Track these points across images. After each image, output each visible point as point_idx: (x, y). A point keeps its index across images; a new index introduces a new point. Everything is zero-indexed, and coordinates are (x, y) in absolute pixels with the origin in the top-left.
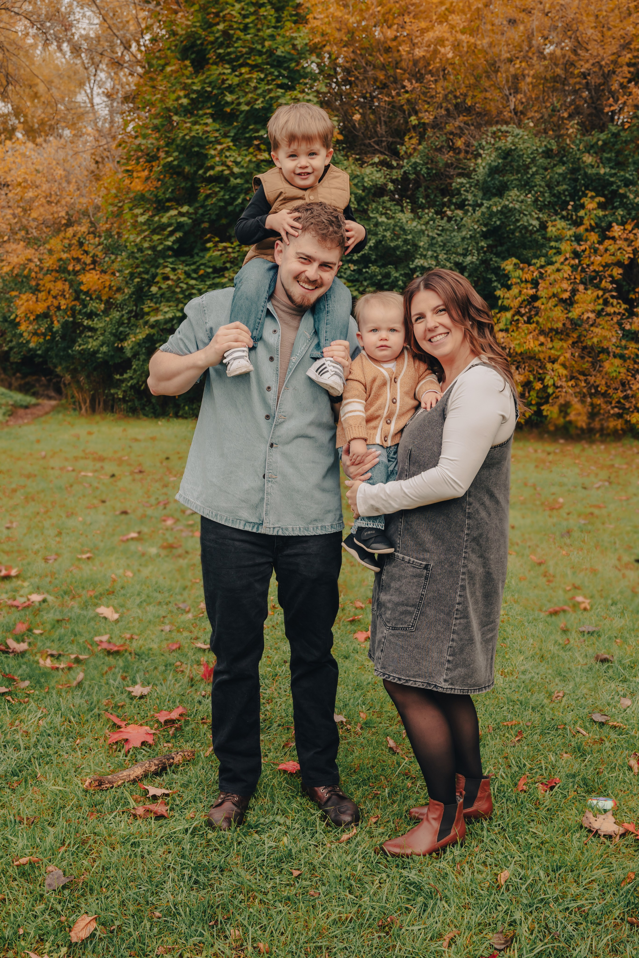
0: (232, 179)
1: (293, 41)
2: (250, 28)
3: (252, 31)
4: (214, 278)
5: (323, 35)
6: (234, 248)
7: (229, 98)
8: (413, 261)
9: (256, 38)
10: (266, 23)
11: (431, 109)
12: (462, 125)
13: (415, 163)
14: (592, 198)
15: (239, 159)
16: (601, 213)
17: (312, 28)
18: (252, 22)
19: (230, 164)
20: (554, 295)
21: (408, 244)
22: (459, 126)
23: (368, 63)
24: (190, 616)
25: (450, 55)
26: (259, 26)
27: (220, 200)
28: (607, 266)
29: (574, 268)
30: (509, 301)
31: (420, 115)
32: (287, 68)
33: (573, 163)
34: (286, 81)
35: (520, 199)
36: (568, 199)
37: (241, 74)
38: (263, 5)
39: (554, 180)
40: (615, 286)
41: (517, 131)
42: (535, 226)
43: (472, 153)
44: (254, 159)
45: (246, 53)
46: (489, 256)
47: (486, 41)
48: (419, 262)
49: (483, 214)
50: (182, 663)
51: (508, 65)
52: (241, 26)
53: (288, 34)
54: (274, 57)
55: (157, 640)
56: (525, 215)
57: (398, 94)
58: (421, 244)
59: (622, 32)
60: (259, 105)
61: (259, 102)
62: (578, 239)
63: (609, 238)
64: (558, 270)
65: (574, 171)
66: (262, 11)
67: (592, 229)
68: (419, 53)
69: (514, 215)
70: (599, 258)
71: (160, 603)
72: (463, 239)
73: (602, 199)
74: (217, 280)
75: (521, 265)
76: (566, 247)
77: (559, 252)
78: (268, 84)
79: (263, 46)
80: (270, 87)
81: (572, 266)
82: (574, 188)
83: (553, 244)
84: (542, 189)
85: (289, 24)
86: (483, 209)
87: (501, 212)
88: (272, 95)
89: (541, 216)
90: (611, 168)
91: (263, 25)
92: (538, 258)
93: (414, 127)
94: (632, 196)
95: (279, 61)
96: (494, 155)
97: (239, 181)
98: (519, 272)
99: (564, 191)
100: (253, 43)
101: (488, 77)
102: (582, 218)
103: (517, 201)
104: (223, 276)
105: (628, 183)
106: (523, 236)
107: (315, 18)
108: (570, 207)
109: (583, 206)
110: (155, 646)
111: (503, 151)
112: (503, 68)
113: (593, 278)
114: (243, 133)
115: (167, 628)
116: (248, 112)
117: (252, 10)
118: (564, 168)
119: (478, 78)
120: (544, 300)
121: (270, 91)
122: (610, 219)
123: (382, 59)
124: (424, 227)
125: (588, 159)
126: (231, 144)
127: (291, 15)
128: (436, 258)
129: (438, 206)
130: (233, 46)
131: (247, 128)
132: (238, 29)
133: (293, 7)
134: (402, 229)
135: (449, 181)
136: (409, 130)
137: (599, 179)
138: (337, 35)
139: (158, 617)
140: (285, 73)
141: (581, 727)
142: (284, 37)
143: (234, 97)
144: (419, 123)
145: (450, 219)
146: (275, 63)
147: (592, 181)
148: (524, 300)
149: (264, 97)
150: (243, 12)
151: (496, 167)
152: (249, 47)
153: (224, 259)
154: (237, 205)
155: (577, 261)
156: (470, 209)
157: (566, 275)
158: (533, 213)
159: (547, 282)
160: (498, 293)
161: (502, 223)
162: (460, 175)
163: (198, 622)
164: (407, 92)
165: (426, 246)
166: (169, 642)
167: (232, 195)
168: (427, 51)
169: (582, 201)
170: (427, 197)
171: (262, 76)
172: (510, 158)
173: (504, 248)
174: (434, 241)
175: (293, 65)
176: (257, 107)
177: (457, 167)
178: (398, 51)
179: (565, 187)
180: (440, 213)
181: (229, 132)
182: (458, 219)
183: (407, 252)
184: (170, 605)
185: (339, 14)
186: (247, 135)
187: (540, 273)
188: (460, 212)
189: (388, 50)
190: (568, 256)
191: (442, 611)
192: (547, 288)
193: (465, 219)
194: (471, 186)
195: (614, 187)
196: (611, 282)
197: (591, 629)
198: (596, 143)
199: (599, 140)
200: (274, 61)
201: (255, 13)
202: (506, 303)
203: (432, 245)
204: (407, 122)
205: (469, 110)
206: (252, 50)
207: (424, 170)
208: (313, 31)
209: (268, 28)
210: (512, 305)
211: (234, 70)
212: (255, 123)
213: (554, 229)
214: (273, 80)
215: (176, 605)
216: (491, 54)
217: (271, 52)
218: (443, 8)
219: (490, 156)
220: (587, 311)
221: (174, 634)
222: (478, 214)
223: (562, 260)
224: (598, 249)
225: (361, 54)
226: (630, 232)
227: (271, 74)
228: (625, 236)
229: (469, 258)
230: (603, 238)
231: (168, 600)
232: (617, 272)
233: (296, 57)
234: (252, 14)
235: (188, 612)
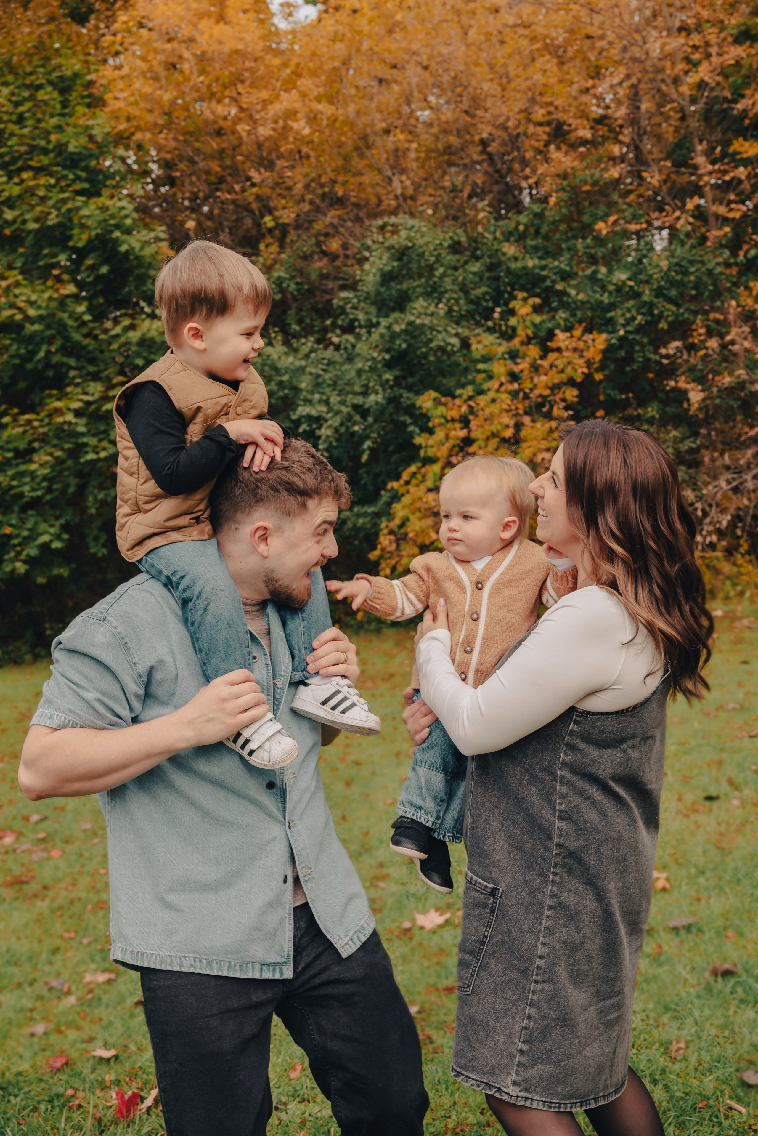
0: (28, 325)
1: (89, 132)
2: (26, 119)
3: (30, 122)
4: (17, 465)
5: (128, 119)
6: (41, 421)
7: (9, 215)
8: (294, 410)
9: (37, 132)
10: (49, 110)
11: (290, 204)
12: (335, 221)
13: (279, 278)
14: (525, 300)
15: (34, 297)
16: (537, 319)
17: (113, 112)
18: (29, 110)
19: (22, 305)
20: (494, 435)
21: (284, 388)
22: (332, 224)
23: (197, 151)
24: (72, 1000)
25: (307, 131)
26: (39, 116)
27: (12, 357)
28: (555, 388)
29: (514, 394)
30: (434, 449)
31: (277, 214)
32: (86, 169)
33: (489, 257)
34: (86, 185)
35: (429, 312)
36: (490, 304)
37: (22, 181)
38: (40, 87)
39: (467, 282)
40: (571, 412)
41: (411, 222)
42: (453, 346)
43: (354, 258)
44: (55, 295)
45: (26, 153)
46: (398, 391)
47: (351, 109)
48: (303, 410)
49: (382, 336)
50: (76, 1090)
51: (385, 137)
52: (14, 118)
53: (81, 122)
54: (65, 155)
55: (27, 1054)
56: (439, 332)
57: (243, 190)
58: (303, 385)
59: (529, 83)
60: (53, 220)
61: (53, 216)
62: (513, 356)
63: (553, 350)
64: (493, 401)
65: (491, 268)
66: (41, 95)
67: (528, 341)
68: (264, 132)
69: (424, 333)
70: (543, 378)
71: (19, 985)
72: (359, 372)
73: (537, 301)
74: (23, 468)
75: (443, 400)
76: (499, 368)
77: (490, 377)
78: (62, 190)
79: (49, 142)
80: (66, 195)
81: (510, 393)
82: (497, 289)
83: (481, 366)
84: (455, 296)
85: (81, 110)
86: (382, 330)
87: (405, 332)
88: (69, 205)
89: (460, 330)
90: (540, 258)
91: (44, 113)
92: (463, 386)
93: (270, 231)
94: (573, 292)
95: (72, 160)
96: (386, 256)
97: (36, 327)
98: (441, 410)
99: (485, 294)
100: (34, 139)
101: (362, 156)
102: (514, 329)
103: (426, 314)
104: (31, 461)
105: (565, 276)
106: (439, 360)
107: (116, 98)
108: (496, 315)
109: (512, 312)
110: (25, 1066)
111: (397, 250)
112: (379, 142)
113: (542, 405)
114: (34, 262)
115: (40, 1028)
116: (38, 231)
117: (26, 94)
118: (478, 264)
119: (346, 158)
120: (481, 443)
121: (64, 201)
122: (550, 325)
123: (214, 145)
124: (303, 363)
125: (510, 249)
126: (20, 277)
127: (83, 97)
128: (327, 402)
129: (318, 332)
130: (5, 145)
131: (39, 252)
132: (10, 121)
133: (83, 86)
134: (276, 369)
135: (328, 297)
136: (263, 236)
137: (527, 275)
138: (150, 118)
139: (22, 1010)
140: (83, 174)
141: (731, 1098)
142: (75, 126)
143: (16, 213)
144: (277, 225)
145: (337, 348)
146: (68, 163)
147: (519, 277)
148: (454, 446)
149: (58, 209)
150: (14, 99)
151: (391, 272)
152: (29, 145)
153: (28, 437)
154: (39, 361)
155: (516, 386)
156: (364, 331)
157: (504, 406)
158: (449, 329)
159: (481, 418)
160: (418, 440)
161: (409, 345)
162: (343, 288)
163: (88, 1010)
164: (253, 185)
165: (310, 388)
166: (48, 1053)
167: (30, 347)
168: (274, 129)
169: (511, 306)
170: (300, 322)
171: (53, 181)
172: (405, 258)
173: (416, 379)
174: (320, 380)
175: (93, 163)
176: (50, 223)
177: (336, 278)
178: (234, 132)
179: (484, 289)
180: (323, 341)
181: (14, 262)
182: (349, 346)
183: (285, 398)
184: (36, 986)
185: (147, 90)
186: (41, 263)
187: (471, 407)
188: (351, 338)
189: (219, 133)
190: (503, 379)
191: (515, 967)
192: (481, 426)
193: (359, 346)
194: (359, 301)
195: (548, 283)
196: (566, 408)
197: (685, 922)
198: (516, 228)
199: (518, 223)
200: (65, 159)
201: (32, 98)
202: (430, 452)
203: (317, 385)
204: (258, 225)
205: (340, 202)
206: (33, 148)
207: (293, 287)
208: (116, 116)
209: (52, 116)
210: (439, 455)
211: (10, 178)
212: (51, 245)
213: (480, 347)
214: (68, 186)
215: (46, 983)
216: (361, 126)
217: (61, 148)
218: (288, 71)
219: (380, 258)
220: (540, 450)
221: (54, 1038)
222: (375, 337)
223: (496, 386)
224: (540, 366)
225: (185, 141)
226: (579, 339)
227: (65, 177)
228: (574, 345)
229: (372, 398)
230: (546, 351)
231: (31, 977)
232: (571, 394)
233: (96, 152)
234: (26, 100)
235: (69, 993)
